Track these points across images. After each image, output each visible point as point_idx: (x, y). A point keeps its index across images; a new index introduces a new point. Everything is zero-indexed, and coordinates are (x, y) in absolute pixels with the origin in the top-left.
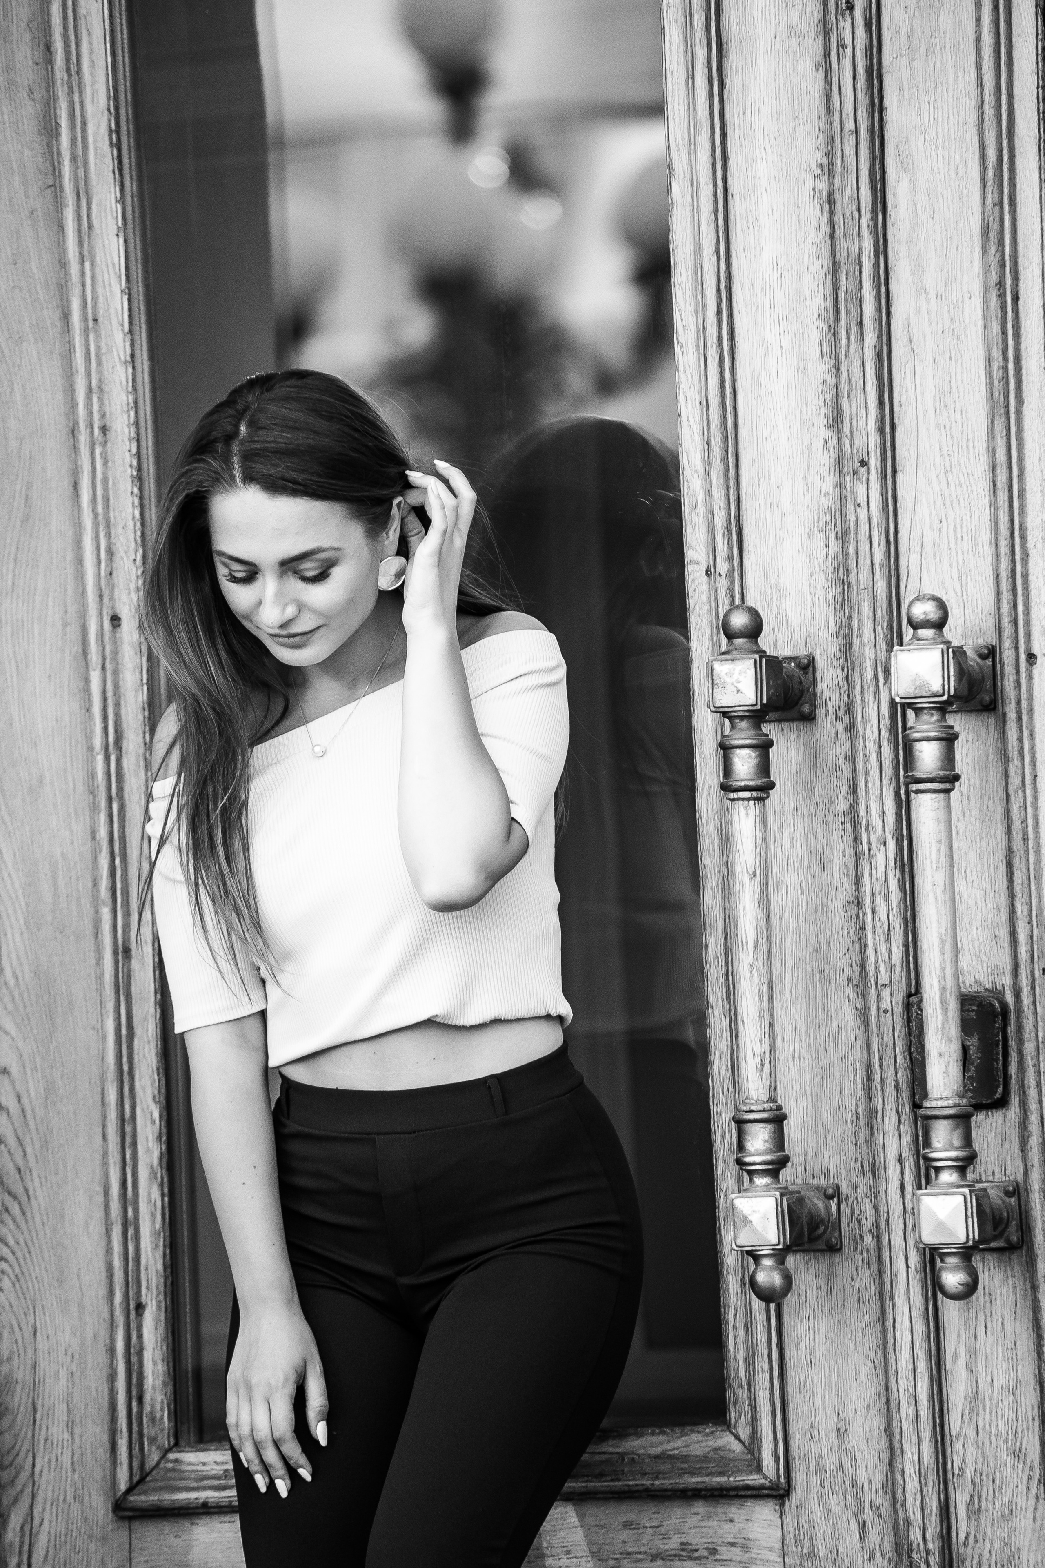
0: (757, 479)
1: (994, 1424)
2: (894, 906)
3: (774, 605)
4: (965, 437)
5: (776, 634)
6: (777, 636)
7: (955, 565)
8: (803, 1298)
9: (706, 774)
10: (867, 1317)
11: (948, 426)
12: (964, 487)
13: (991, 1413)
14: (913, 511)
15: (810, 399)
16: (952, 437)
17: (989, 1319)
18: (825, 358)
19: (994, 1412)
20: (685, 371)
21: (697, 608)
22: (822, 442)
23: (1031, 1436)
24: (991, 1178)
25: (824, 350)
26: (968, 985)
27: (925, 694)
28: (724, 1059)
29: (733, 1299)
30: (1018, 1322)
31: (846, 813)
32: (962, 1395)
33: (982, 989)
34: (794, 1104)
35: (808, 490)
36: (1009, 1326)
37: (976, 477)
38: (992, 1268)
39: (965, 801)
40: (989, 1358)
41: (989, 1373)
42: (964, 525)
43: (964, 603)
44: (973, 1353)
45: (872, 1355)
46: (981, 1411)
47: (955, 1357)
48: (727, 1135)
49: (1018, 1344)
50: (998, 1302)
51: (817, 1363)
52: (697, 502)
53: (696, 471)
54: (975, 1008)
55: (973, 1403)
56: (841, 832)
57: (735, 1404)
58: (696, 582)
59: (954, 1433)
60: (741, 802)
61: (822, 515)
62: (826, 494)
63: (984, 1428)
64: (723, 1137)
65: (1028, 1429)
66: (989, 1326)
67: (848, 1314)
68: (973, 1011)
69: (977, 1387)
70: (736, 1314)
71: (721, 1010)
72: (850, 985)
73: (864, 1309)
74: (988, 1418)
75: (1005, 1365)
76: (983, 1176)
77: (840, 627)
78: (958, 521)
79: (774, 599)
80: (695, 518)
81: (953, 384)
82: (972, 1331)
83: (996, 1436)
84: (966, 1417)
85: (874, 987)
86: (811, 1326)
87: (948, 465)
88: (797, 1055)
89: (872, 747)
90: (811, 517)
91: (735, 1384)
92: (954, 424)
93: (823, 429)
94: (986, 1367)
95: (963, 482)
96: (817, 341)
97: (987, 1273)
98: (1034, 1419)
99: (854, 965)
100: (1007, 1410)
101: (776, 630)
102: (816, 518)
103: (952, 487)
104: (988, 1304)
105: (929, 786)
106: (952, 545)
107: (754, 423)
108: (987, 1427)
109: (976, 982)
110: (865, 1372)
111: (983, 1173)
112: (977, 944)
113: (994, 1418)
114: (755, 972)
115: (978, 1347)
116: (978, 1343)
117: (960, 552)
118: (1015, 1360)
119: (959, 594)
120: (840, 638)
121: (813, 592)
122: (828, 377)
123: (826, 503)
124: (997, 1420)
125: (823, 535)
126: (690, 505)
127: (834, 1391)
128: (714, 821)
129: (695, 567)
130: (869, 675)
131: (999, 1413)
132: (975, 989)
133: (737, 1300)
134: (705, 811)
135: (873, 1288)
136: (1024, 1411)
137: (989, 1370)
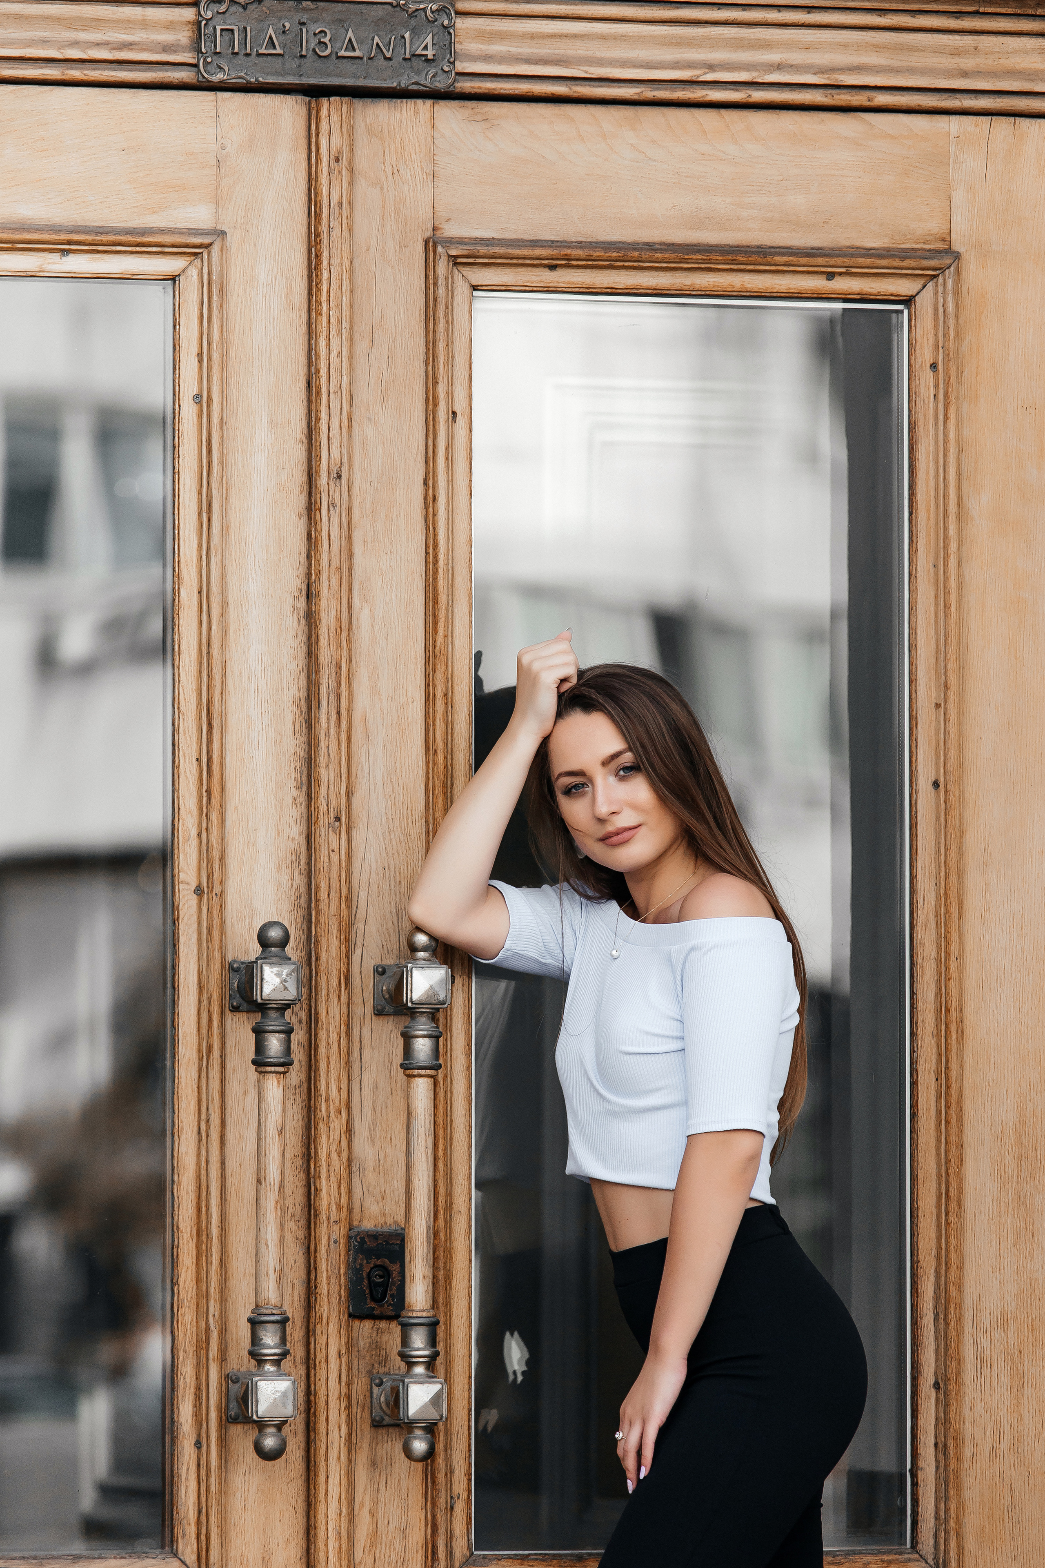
0: (237, 823)
1: (388, 1555)
2: (345, 1161)
3: (247, 921)
4: (405, 806)
5: (247, 944)
6: (249, 945)
7: (393, 902)
8: (241, 1458)
9: (186, 1048)
10: (292, 1474)
11: (393, 796)
12: (403, 843)
13: (386, 1546)
14: (363, 859)
15: (284, 765)
16: (395, 805)
17: (389, 1477)
18: (297, 735)
19: (388, 1546)
20: (185, 734)
21: (186, 919)
22: (292, 799)
23: (414, 1564)
24: (397, 1372)
25: (296, 729)
26: (388, 1224)
27: (433, 1002)
28: (189, 1272)
29: (186, 1457)
30: (411, 1479)
31: (297, 1087)
32: (365, 1534)
33: (399, 1228)
34: (243, 1310)
35: (278, 835)
36: (404, 1482)
37: (412, 837)
38: (394, 1439)
39: (393, 1084)
40: (387, 1506)
41: (386, 1517)
42: (402, 873)
43: (399, 932)
44: (375, 1502)
45: (294, 1503)
46: (378, 1545)
47: (362, 1505)
48: (189, 1331)
49: (409, 1496)
50: (397, 1464)
51: (250, 1507)
52: (190, 835)
53: (190, 812)
54: (398, 1242)
55: (373, 1540)
56: (292, 1101)
57: (183, 1537)
58: (186, 898)
59: (357, 1561)
60: (274, 1075)
61: (289, 855)
62: (293, 839)
63: (380, 1557)
64: (185, 1333)
65: (413, 1559)
66: (389, 1482)
67: (277, 1471)
68: (397, 1244)
69: (377, 1528)
70: (188, 1470)
71: (189, 1235)
72: (293, 1220)
73: (289, 1469)
74: (383, 1550)
75: (399, 1511)
76: (392, 1370)
77: (299, 942)
78: (398, 869)
79: (247, 917)
80: (188, 849)
81: (398, 764)
82: (376, 1486)
83: (389, 1563)
84: (367, 1550)
85: (325, 1222)
86: (247, 1480)
87: (391, 826)
88: (247, 1271)
89: (334, 1037)
90: (280, 855)
91: (184, 1522)
92: (397, 796)
93: (293, 789)
94: (384, 1512)
95: (402, 840)
96: (291, 722)
97: (390, 1443)
98: (417, 1552)
99: (297, 1205)
100: (398, 1545)
101: (248, 941)
102: (284, 857)
103: (394, 843)
104: (389, 1466)
105: (423, 1072)
106: (392, 887)
107: (238, 779)
108: (382, 1557)
109: (395, 1222)
110: (288, 1515)
111: (392, 1368)
112: (396, 1193)
113: (388, 1550)
114: (279, 1207)
115: (379, 1498)
116: (380, 1494)
117: (398, 893)
118: (406, 1508)
119: (396, 925)
120: (299, 951)
121: (279, 914)
122: (299, 750)
123: (293, 846)
124: (390, 1552)
125: (289, 871)
126: (184, 837)
127: (262, 1528)
128: (192, 1086)
129: (186, 886)
130: (334, 982)
131: (392, 1547)
132: (394, 1227)
133: (190, 1458)
134: (185, 1078)
135: (298, 1452)
136: (410, 1546)
137: (387, 1515)
